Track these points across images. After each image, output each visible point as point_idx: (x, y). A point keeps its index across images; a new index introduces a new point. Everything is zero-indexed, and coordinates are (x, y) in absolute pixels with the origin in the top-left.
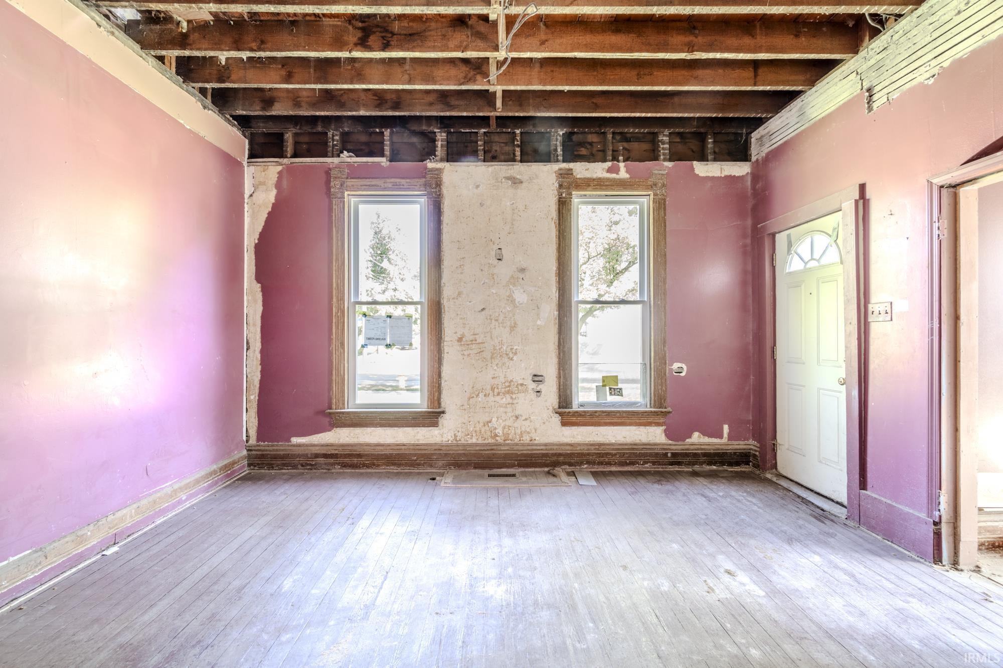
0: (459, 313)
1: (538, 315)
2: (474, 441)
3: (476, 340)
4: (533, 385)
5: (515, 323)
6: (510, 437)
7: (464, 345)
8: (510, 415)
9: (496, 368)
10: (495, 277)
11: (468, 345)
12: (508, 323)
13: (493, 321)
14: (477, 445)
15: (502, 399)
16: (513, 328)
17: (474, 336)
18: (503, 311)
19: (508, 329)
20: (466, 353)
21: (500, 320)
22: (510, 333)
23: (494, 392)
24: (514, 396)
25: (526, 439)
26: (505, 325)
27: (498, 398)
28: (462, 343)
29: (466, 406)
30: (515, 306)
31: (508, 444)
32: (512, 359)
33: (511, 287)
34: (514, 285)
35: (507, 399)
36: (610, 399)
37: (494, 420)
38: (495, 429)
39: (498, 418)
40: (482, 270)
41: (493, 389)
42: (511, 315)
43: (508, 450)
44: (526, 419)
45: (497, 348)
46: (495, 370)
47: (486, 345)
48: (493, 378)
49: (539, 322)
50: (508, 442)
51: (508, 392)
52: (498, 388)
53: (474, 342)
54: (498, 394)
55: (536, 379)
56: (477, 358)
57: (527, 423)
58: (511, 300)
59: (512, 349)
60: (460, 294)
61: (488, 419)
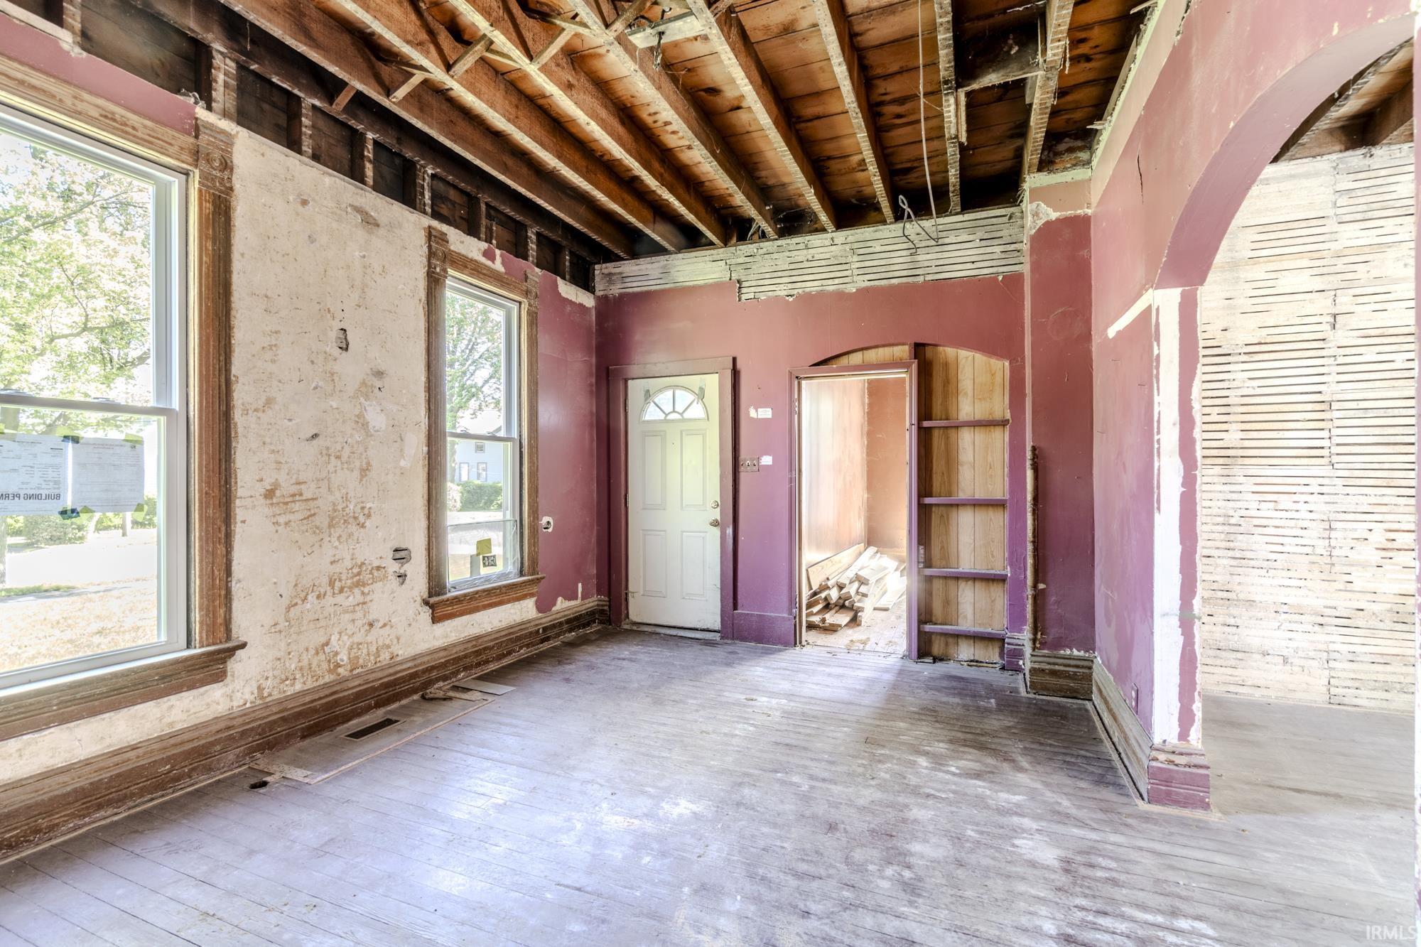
0: (268, 440)
1: (402, 450)
2: (298, 687)
3: (301, 495)
4: (394, 567)
5: (368, 464)
6: (361, 661)
7: (278, 504)
8: (359, 623)
9: (337, 543)
10: (336, 379)
11: (286, 503)
12: (358, 464)
13: (332, 458)
14: (303, 693)
15: (348, 597)
16: (365, 471)
17: (298, 487)
18: (350, 440)
19: (356, 473)
20: (282, 520)
21: (344, 458)
22: (361, 480)
23: (333, 588)
24: (366, 590)
25: (385, 657)
26: (352, 466)
27: (340, 599)
28: (275, 501)
29: (283, 624)
30: (369, 435)
31: (359, 676)
32: (363, 526)
33: (362, 400)
34: (367, 398)
35: (357, 596)
36: (484, 571)
37: (334, 638)
38: (337, 654)
39: (340, 633)
40: (312, 362)
41: (331, 583)
42: (361, 449)
43: (360, 685)
44: (385, 625)
45: (340, 507)
46: (336, 547)
47: (320, 502)
48: (332, 563)
49: (403, 463)
50: (357, 671)
51: (358, 584)
52: (340, 580)
53: (297, 498)
54: (341, 590)
55: (398, 555)
56: (304, 528)
57: (387, 630)
58: (361, 423)
59: (363, 508)
60: (269, 402)
61: (323, 640)
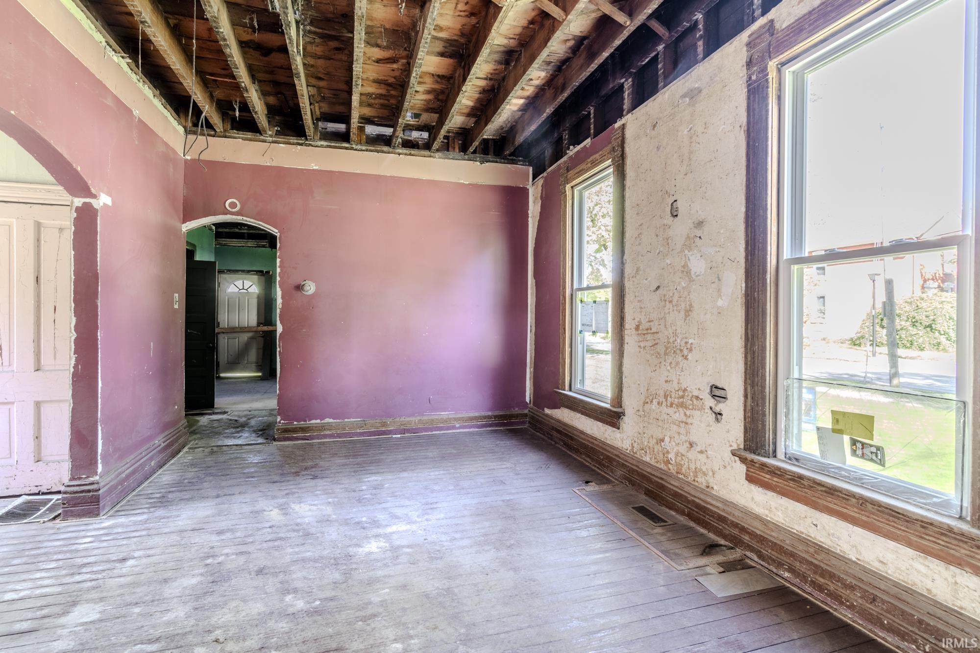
0: (637, 294)
1: (719, 290)
2: (647, 459)
3: (651, 329)
4: (710, 402)
5: (691, 305)
6: (683, 470)
7: (641, 334)
8: (683, 438)
9: (669, 368)
10: (670, 241)
11: (644, 334)
12: (683, 306)
13: (667, 303)
14: (649, 465)
15: (675, 412)
16: (688, 312)
17: (649, 324)
18: (678, 288)
19: (682, 313)
20: (642, 344)
21: (674, 303)
22: (685, 320)
23: (666, 401)
24: (688, 413)
25: (702, 481)
26: (679, 308)
27: (671, 411)
28: (640, 332)
29: (642, 413)
30: (691, 280)
31: (679, 479)
32: (686, 358)
33: (686, 252)
34: (690, 249)
35: (679, 416)
36: (853, 462)
37: (667, 439)
38: (668, 452)
39: (671, 438)
40: (657, 236)
41: (666, 397)
42: (686, 293)
43: (677, 487)
44: (701, 452)
45: (671, 341)
46: (668, 371)
47: (660, 335)
48: (666, 381)
49: (720, 303)
50: (681, 476)
51: (682, 405)
52: (671, 397)
53: (649, 331)
54: (671, 406)
55: (718, 393)
56: (652, 352)
57: (702, 457)
58: (686, 271)
59: (686, 343)
60: (638, 270)
61: (661, 436)
